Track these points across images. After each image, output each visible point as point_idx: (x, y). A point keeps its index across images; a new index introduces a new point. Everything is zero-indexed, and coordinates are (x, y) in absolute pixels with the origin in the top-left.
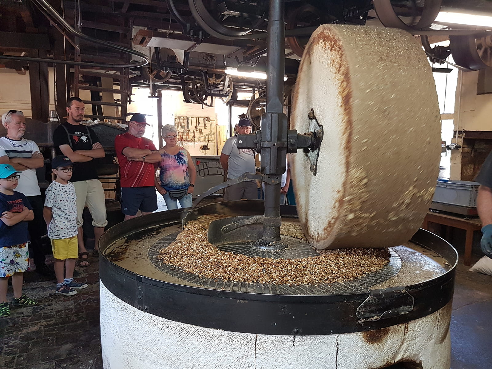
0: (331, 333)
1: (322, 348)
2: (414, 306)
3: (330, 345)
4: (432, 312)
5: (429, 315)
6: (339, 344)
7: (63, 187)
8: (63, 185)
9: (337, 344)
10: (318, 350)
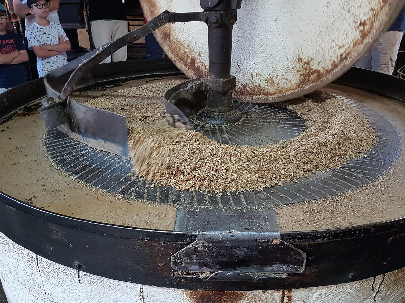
0: (130, 280)
1: (119, 296)
2: (306, 267)
3: (131, 295)
4: (354, 279)
5: (347, 282)
6: (145, 297)
7: (41, 29)
8: (42, 27)
9: (141, 297)
10: (114, 297)
